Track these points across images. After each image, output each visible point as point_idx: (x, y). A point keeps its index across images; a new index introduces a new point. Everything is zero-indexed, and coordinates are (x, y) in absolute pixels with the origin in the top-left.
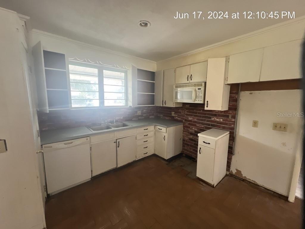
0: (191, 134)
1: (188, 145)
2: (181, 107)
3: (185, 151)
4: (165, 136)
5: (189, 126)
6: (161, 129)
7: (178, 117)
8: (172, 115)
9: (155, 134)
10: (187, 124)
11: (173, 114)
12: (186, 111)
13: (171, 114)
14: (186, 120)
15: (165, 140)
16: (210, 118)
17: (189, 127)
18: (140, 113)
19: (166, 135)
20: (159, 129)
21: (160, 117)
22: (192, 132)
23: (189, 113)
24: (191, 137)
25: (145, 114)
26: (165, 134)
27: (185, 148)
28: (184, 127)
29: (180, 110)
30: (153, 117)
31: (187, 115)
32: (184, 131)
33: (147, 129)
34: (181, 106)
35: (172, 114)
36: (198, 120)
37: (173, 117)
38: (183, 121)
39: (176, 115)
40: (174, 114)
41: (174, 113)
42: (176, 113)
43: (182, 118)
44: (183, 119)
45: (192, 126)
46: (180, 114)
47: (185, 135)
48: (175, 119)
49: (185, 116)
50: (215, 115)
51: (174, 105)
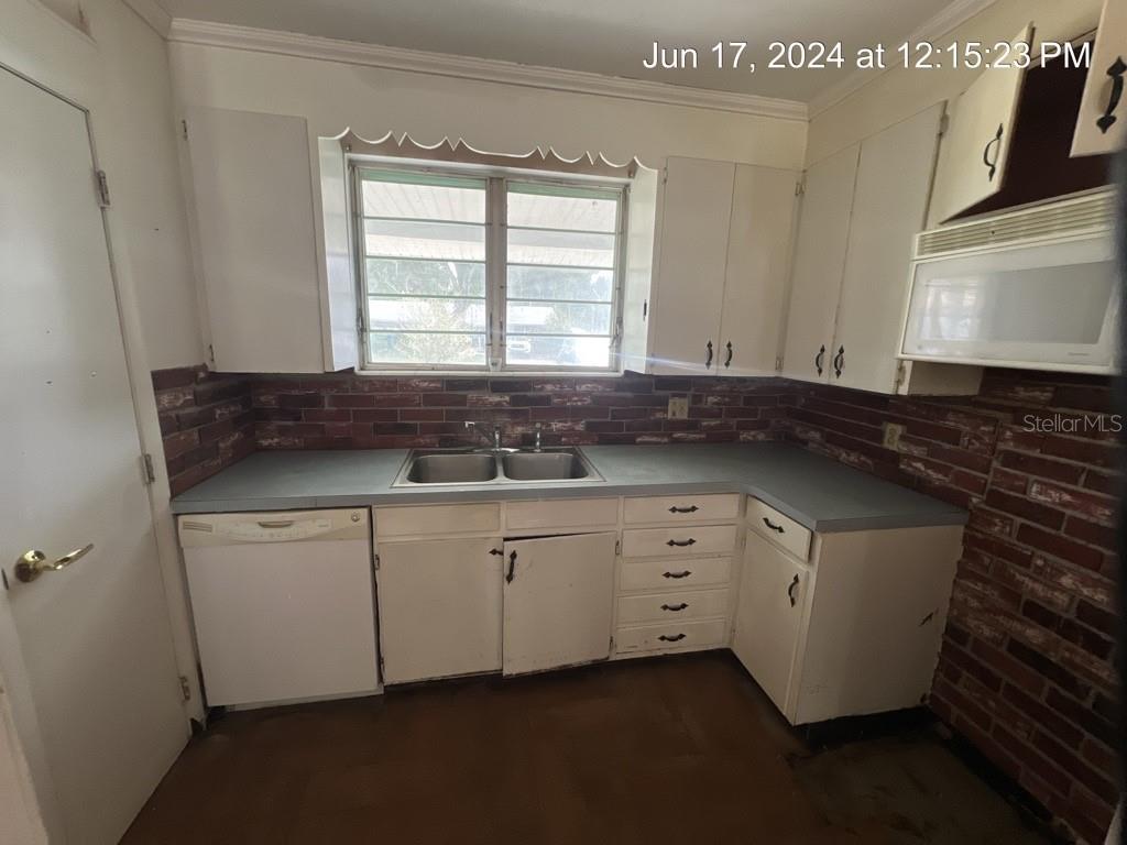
0: (1037, 612)
1: (990, 681)
2: (967, 400)
4: (796, 579)
5: (1027, 549)
6: (781, 530)
7: (927, 464)
8: (886, 445)
9: (742, 542)
10: (1002, 529)
11: (893, 437)
12: (1008, 433)
13: (879, 436)
14: (996, 499)
15: (799, 602)
17: (1026, 561)
18: (686, 409)
19: (809, 575)
20: (766, 520)
21: (805, 442)
22: (1050, 602)
23: (1036, 453)
24: (1034, 635)
25: (710, 414)
26: (801, 568)
28: (973, 544)
29: (950, 416)
30: (761, 437)
31: (1012, 460)
32: (962, 572)
33: (694, 509)
34: (971, 389)
35: (887, 436)
37: (895, 457)
38: (967, 498)
39: (917, 451)
40: (902, 438)
41: (899, 429)
42: (914, 433)
43: (959, 478)
44: (980, 487)
45: (1051, 557)
46: (947, 446)
47: (974, 603)
48: (903, 471)
49: (995, 464)
51: (899, 382)
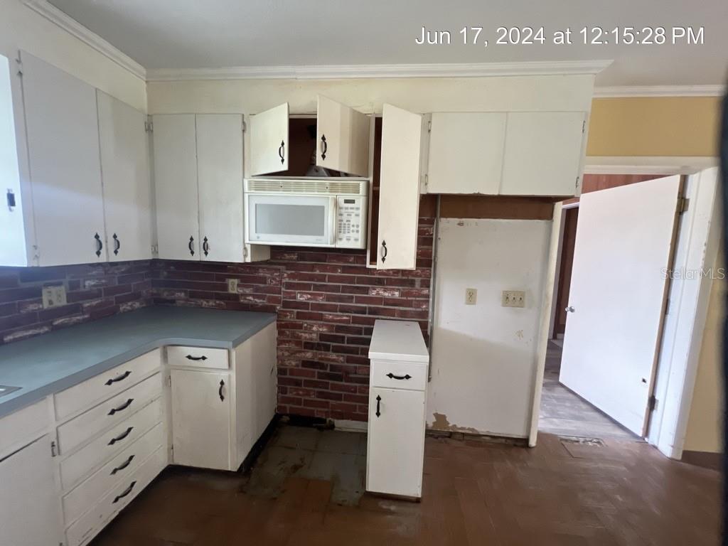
0: (309, 345)
1: (298, 383)
2: (266, 262)
3: (288, 406)
4: (222, 383)
5: (300, 321)
6: (204, 358)
7: (254, 296)
8: (231, 291)
9: (168, 381)
10: (291, 317)
11: (233, 286)
12: (285, 275)
13: (225, 287)
14: (286, 305)
15: (226, 397)
16: (366, 290)
17: (300, 327)
18: (64, 296)
19: (230, 377)
20: (189, 357)
21: (173, 301)
22: (311, 339)
23: (296, 281)
24: (309, 355)
25: (88, 296)
26: (224, 376)
27: (288, 395)
28: (279, 326)
29: (260, 270)
30: (137, 305)
31: (289, 286)
32: (280, 342)
33: (127, 373)
34: (266, 256)
35: (230, 286)
36: (329, 298)
37: (236, 297)
38: (274, 308)
39: (248, 291)
40: (238, 285)
41: (236, 281)
42: (245, 281)
43: (270, 299)
44: (277, 301)
45: (308, 321)
46: (262, 285)
47: (286, 354)
48: (243, 304)
49: (283, 289)
50: (379, 282)
51: (245, 256)
